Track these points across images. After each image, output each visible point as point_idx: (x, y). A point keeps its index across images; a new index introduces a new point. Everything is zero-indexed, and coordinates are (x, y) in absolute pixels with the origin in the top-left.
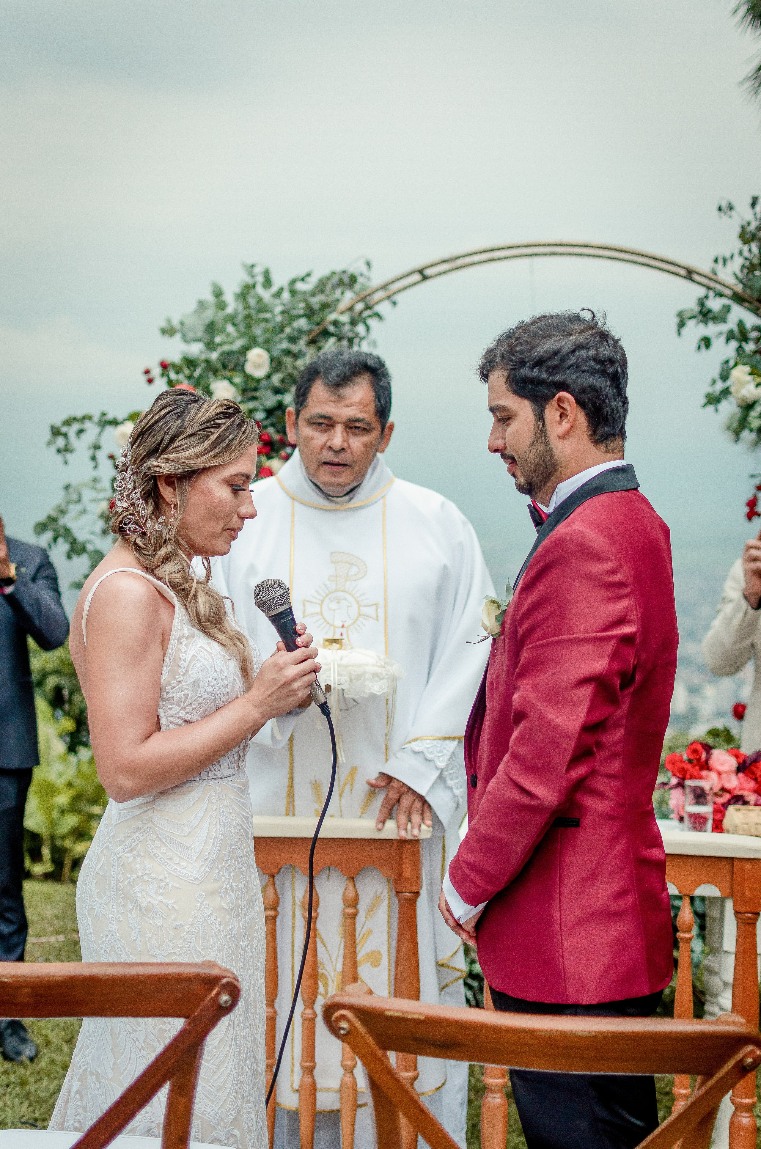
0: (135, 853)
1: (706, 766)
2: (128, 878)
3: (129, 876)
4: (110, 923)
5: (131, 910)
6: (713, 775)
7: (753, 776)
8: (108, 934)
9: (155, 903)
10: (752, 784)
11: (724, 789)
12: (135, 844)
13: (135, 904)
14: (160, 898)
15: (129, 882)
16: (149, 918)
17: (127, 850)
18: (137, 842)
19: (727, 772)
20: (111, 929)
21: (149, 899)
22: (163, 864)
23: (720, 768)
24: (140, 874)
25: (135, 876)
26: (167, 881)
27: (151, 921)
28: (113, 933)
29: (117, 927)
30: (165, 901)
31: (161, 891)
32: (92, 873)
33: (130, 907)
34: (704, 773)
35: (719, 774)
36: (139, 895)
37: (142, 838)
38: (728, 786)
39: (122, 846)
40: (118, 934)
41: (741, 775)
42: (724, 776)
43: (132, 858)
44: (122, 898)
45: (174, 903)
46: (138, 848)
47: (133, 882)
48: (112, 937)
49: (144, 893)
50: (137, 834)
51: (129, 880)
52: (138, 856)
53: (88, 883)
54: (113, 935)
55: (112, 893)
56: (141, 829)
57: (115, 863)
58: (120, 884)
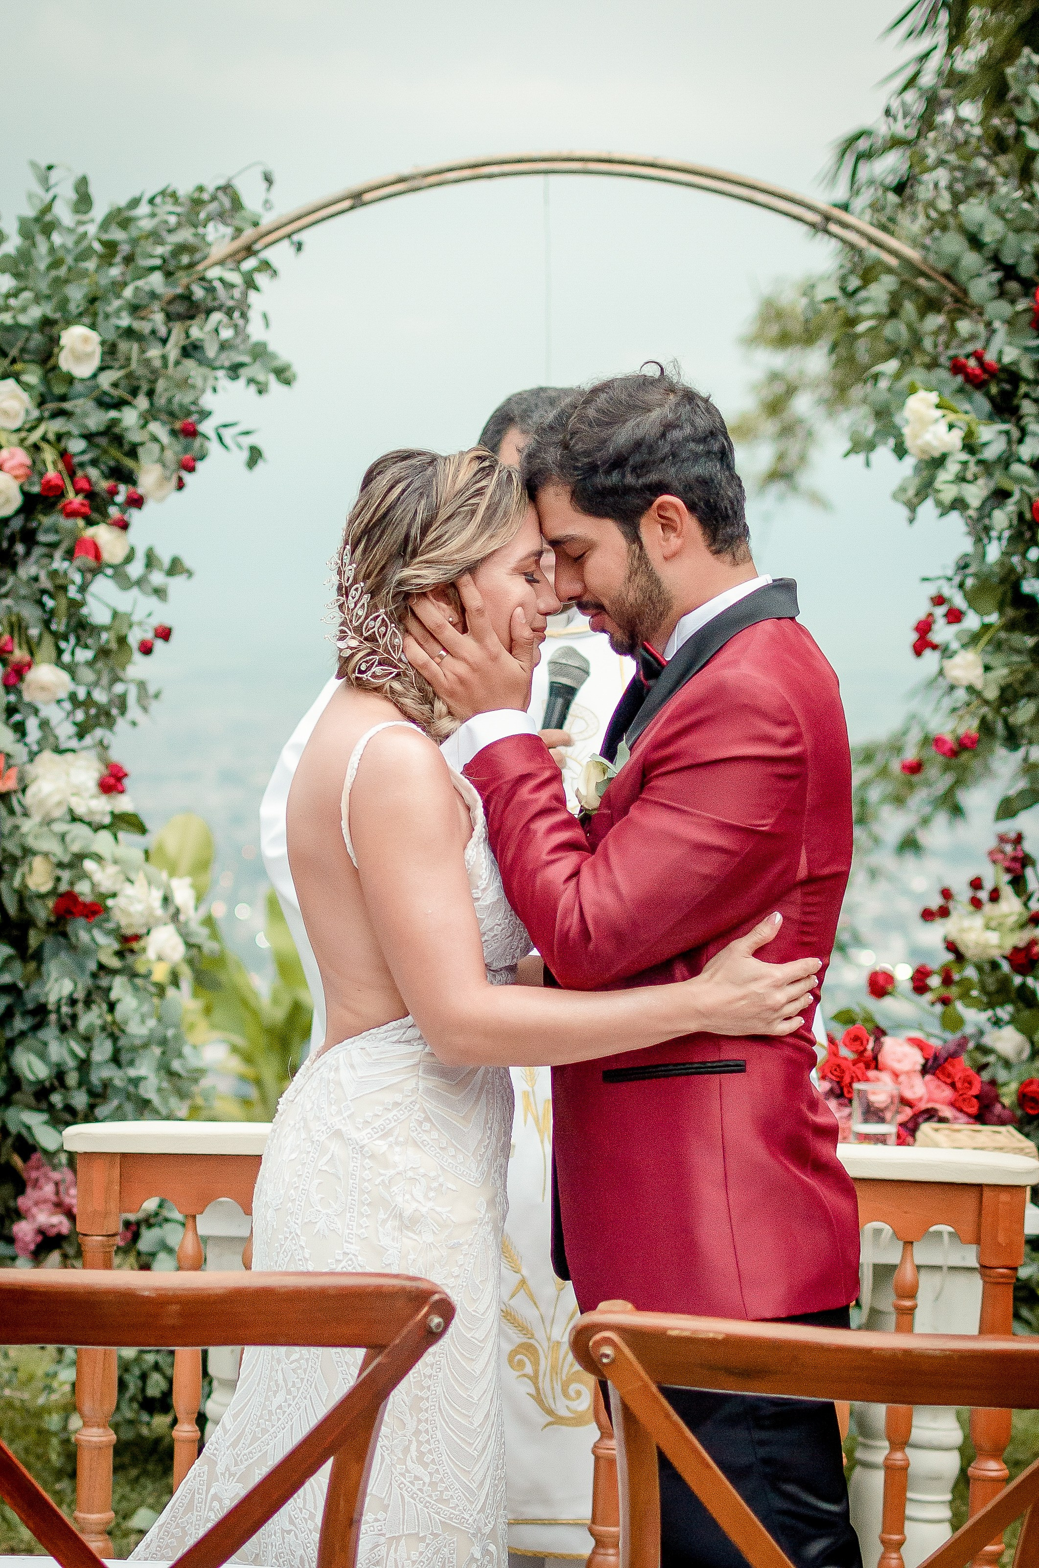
0: (391, 1139)
1: (874, 1063)
2: (381, 1175)
3: (382, 1172)
4: (346, 1241)
5: (384, 1221)
6: (886, 1077)
7: (949, 1081)
8: (341, 1258)
9: (424, 1210)
10: (947, 1093)
11: (905, 1102)
12: (390, 1126)
13: (391, 1213)
14: (430, 1204)
15: (383, 1181)
16: (414, 1232)
17: (376, 1136)
18: (394, 1124)
19: (908, 1073)
20: (347, 1251)
21: (415, 1205)
22: (435, 1156)
23: (897, 1066)
24: (401, 1168)
25: (392, 1172)
26: (441, 1180)
27: (416, 1237)
28: (350, 1256)
29: (358, 1248)
30: (438, 1209)
31: (432, 1194)
32: (310, 1171)
33: (382, 1216)
34: (872, 1074)
35: (896, 1075)
36: (399, 1199)
37: (403, 1117)
38: (909, 1095)
39: (369, 1130)
40: (360, 1258)
41: (928, 1077)
42: (902, 1078)
43: (387, 1146)
44: (368, 1205)
45: (449, 1212)
46: (396, 1133)
47: (389, 1182)
48: (350, 1262)
49: (408, 1196)
50: (395, 1112)
51: (382, 1178)
52: (397, 1143)
53: (302, 1187)
54: (351, 1259)
55: (350, 1198)
56: (400, 1104)
57: (357, 1153)
58: (366, 1184)
